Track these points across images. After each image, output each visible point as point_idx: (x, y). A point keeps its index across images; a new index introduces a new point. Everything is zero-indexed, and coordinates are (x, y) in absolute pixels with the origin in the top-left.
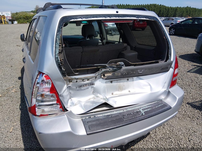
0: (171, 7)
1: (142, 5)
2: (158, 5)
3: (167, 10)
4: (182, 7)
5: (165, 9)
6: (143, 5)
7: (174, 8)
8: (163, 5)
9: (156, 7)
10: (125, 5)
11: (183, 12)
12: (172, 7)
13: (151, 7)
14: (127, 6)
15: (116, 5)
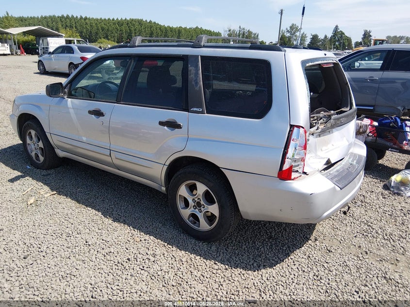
0: (169, 27)
1: (113, 20)
2: (146, 21)
3: (164, 31)
4: (188, 28)
5: (160, 29)
6: (115, 19)
7: (175, 29)
8: (155, 23)
9: (142, 24)
10: (79, 17)
11: (192, 37)
12: (171, 26)
13: (134, 25)
14: (83, 21)
15: (58, 17)
